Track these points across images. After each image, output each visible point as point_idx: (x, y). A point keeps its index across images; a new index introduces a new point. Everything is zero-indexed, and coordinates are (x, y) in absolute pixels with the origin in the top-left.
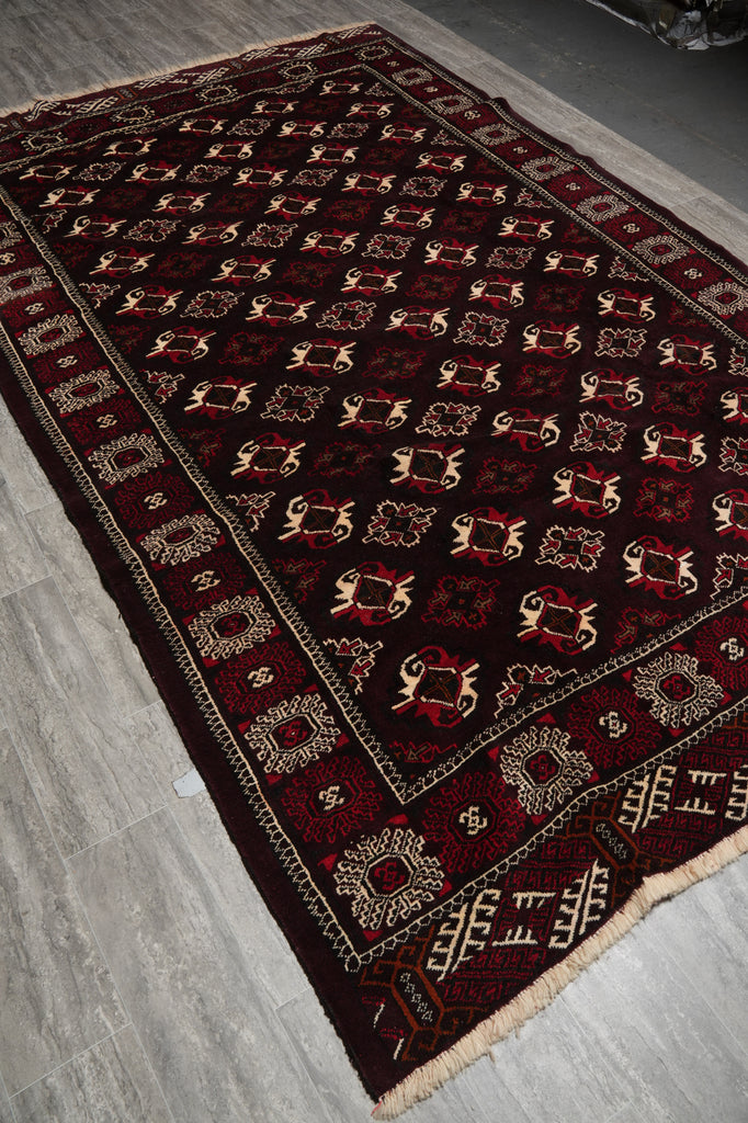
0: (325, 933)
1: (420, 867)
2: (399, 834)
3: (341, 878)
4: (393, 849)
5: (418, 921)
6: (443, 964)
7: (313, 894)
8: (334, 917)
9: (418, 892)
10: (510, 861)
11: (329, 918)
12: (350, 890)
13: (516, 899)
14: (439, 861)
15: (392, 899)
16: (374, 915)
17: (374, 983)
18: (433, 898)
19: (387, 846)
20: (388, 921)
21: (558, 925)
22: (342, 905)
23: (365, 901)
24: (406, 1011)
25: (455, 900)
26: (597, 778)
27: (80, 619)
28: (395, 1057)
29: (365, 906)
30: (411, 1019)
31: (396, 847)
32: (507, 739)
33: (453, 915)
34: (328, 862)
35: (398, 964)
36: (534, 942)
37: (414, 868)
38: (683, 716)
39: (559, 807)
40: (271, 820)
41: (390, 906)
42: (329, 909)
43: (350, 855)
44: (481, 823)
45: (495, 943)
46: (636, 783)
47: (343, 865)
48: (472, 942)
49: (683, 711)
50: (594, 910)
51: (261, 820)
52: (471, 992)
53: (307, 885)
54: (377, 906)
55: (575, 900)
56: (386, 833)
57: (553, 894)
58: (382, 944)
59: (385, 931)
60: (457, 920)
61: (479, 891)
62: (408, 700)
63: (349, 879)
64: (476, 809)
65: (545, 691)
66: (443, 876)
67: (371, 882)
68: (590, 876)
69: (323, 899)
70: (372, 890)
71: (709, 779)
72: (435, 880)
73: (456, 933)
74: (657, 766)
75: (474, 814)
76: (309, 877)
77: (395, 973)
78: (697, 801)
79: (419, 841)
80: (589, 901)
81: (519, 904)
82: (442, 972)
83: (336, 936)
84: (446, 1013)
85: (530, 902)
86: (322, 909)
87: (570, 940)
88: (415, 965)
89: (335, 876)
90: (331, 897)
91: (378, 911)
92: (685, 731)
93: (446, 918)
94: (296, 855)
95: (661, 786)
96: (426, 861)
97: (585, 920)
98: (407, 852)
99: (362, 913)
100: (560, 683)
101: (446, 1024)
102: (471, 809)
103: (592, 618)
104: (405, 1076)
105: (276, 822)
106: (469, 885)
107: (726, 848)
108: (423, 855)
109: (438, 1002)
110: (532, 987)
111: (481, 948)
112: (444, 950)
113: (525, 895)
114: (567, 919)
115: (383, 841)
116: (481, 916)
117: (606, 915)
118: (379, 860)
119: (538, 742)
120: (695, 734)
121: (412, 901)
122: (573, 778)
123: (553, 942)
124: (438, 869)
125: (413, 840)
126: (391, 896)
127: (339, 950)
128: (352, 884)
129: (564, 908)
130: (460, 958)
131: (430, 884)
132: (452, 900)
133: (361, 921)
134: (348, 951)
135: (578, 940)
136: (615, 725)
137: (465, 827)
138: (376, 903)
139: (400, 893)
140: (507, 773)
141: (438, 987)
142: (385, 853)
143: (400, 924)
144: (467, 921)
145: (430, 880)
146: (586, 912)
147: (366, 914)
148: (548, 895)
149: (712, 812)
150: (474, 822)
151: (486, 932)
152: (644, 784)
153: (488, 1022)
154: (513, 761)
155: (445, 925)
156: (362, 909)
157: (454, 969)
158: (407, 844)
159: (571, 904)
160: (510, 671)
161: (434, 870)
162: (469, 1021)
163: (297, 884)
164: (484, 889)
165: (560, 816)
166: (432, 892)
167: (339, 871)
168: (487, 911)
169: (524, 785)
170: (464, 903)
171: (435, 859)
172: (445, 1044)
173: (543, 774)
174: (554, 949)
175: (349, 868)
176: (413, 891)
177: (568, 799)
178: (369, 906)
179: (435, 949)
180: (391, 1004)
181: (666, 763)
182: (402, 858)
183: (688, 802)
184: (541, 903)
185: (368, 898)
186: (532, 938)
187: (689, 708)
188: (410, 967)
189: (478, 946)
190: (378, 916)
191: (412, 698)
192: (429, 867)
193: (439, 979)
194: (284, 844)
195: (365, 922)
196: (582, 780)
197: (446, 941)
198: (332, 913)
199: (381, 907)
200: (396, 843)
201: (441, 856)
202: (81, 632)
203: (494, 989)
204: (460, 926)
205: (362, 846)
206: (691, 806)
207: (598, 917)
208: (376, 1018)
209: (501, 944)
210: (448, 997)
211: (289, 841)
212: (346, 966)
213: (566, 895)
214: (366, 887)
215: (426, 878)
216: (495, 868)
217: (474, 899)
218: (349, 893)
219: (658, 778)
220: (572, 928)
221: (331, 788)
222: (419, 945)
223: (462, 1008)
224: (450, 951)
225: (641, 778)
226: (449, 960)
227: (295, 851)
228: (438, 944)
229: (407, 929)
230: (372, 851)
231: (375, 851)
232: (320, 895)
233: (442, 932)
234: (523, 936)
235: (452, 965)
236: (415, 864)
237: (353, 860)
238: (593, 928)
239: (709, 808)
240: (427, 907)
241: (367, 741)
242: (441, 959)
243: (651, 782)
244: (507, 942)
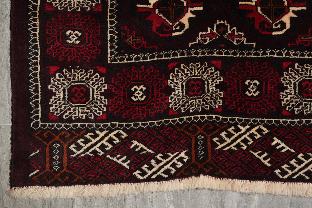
0: (31, 103)
1: (97, 99)
2: (97, 77)
3: (55, 81)
4: (89, 82)
5: (79, 124)
6: (78, 150)
7: (36, 81)
8: (40, 98)
9: (88, 111)
10: (142, 124)
11: (37, 97)
12: (56, 90)
13: (133, 143)
14: (108, 102)
15: (73, 107)
16: (59, 109)
17: (40, 140)
18: (93, 118)
19: (87, 79)
20: (64, 116)
21: (145, 167)
22: (47, 95)
23: (59, 100)
24: (48, 160)
25: (103, 126)
26: (220, 110)
28: (30, 175)
29: (58, 103)
30: (48, 165)
31: (91, 82)
32: (187, 61)
33: (98, 132)
34: (52, 69)
35: (57, 138)
36: (128, 167)
37: (93, 98)
38: (298, 107)
39: (187, 113)
40: (35, 30)
41: (69, 109)
42: (40, 93)
43: (66, 72)
44: (141, 97)
45: (108, 156)
46: (239, 126)
47: (59, 76)
48: (98, 150)
49: (301, 104)
50: (167, 172)
51: (30, 27)
52: (82, 170)
53: (35, 75)
54: (63, 106)
55: (161, 161)
56: (91, 72)
57: (153, 152)
58: (55, 125)
59: (60, 119)
60: (98, 136)
61: (117, 129)
62: (148, 6)
63: (58, 84)
64: (144, 89)
65: (229, 45)
66: (105, 110)
67: (68, 92)
68: (177, 155)
69: (40, 86)
70: (66, 96)
71: (283, 148)
72: (99, 110)
73: (94, 141)
74: (258, 124)
75: (141, 90)
76: (38, 72)
77: (54, 140)
78: (266, 154)
79: (104, 87)
80: (168, 166)
81: (132, 146)
82: (76, 153)
83: (35, 107)
84: (65, 172)
85: (139, 149)
86: (36, 91)
87: (145, 177)
88: (65, 143)
89: (52, 79)
90: (44, 88)
91: (63, 108)
92: (292, 115)
93: (93, 131)
94: (39, 57)
95: (252, 136)
96: (101, 99)
97: (158, 173)
98: (95, 88)
99: (54, 105)
100: (242, 47)
101: (63, 176)
102: (142, 87)
103: (295, 16)
104: (30, 186)
105: (37, 33)
106: (115, 123)
107: (261, 186)
108: (102, 94)
109: (65, 165)
110: (113, 185)
111: (100, 154)
112: (83, 145)
113: (138, 144)
114: (151, 167)
115: (86, 75)
116: (110, 141)
117: (171, 177)
118: (79, 83)
119: (203, 73)
120: (296, 120)
121: (82, 113)
122: (207, 104)
123: (137, 173)
124: (105, 106)
125: (102, 84)
126: (73, 105)
127: (32, 115)
128: (58, 87)
129: (153, 162)
130: (88, 153)
131: (96, 111)
132: (102, 124)
133: (51, 108)
134: (37, 117)
135: (149, 180)
136: (253, 88)
137: (132, 93)
138: (64, 104)
139: (78, 106)
140: (173, 80)
141: (70, 159)
142: (84, 82)
143: (70, 120)
144: (102, 139)
145: (97, 109)
146: (162, 170)
147: (56, 106)
148: (150, 151)
149: (269, 165)
150: (138, 94)
151: (108, 149)
152: (243, 129)
153: (82, 187)
154: (182, 75)
155: (91, 134)
156: (56, 103)
157: (82, 155)
158: (98, 84)
159: (158, 162)
160: (218, 23)
161: (102, 105)
162: (73, 181)
163: (30, 71)
164: (120, 129)
165: (185, 118)
166: (94, 115)
167: (55, 77)
168: (115, 140)
169: (178, 91)
170: (107, 130)
171: (106, 100)
172: (56, 184)
173: (193, 91)
174: (134, 176)
175: (61, 79)
176: (85, 108)
177: (196, 112)
178: (60, 103)
179: (79, 141)
180: (43, 153)
181: (265, 126)
182: (91, 89)
183: (260, 152)
184: (144, 152)
185: (61, 99)
186: (128, 165)
187: (306, 105)
188: (62, 142)
189: (100, 153)
190: (61, 111)
191: (151, 6)
192: (101, 102)
193: (72, 156)
194: (35, 47)
195: (53, 109)
196: (211, 107)
197: (87, 141)
198: (40, 96)
199: (65, 108)
200: (92, 80)
201: (110, 100)
203: (94, 175)
204: (97, 139)
205: (75, 71)
206: (260, 155)
207: (166, 176)
208: (32, 155)
209: (111, 158)
210: (71, 166)
211: (39, 47)
212: (32, 124)
213: (158, 157)
214: (64, 93)
215: (96, 107)
216: (132, 124)
217: (112, 131)
218: (54, 91)
219: (253, 131)
220: (150, 173)
221: (77, 32)
222: (72, 135)
223: (74, 174)
224: (86, 147)
225: (244, 125)
226: (82, 150)
227: (39, 54)
228: (82, 140)
229: (71, 124)
230: (78, 77)
231: (80, 78)
232: (39, 83)
233: (87, 136)
234: (124, 161)
235: (82, 153)
236: (95, 96)
237: (66, 76)
238: (160, 179)
239: (269, 162)
240: (87, 120)
241: (111, 17)
242: (79, 148)
243: (248, 130)
244: (114, 159)
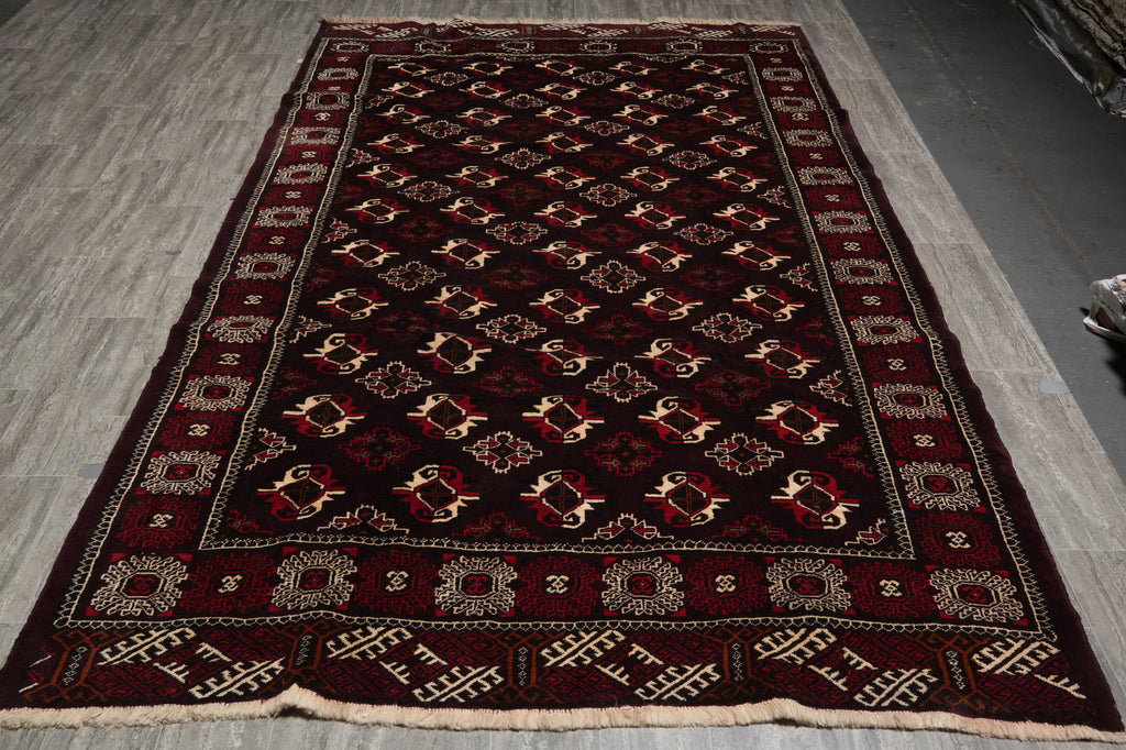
0: (66, 595)
1: (167, 592)
2: (176, 565)
3: (113, 570)
4: (163, 572)
5: (127, 622)
6: (112, 656)
7: (87, 569)
8: (83, 589)
9: (147, 605)
10: (223, 621)
11: (79, 588)
12: (111, 580)
13: (202, 647)
14: (182, 595)
15: (127, 599)
16: (105, 601)
17: (61, 641)
18: (152, 614)
19: (161, 568)
20: (109, 610)
21: (210, 681)
22: (96, 585)
23: (110, 591)
24: (59, 669)
25: (163, 624)
26: (346, 608)
27: (136, 349)
28: (21, 691)
29: (107, 594)
30: (56, 675)
31: (166, 571)
32: (309, 548)
33: (151, 632)
34: (117, 556)
35: (87, 640)
36: (183, 680)
37: (162, 590)
38: (458, 605)
39: (296, 610)
40: (111, 514)
41: (121, 602)
42: (86, 583)
43: (134, 560)
44: (233, 588)
45: (157, 664)
46: (369, 628)
47: (122, 563)
48: (143, 654)
49: (463, 602)
50: (244, 687)
52: (109, 684)
53: (89, 562)
54: (113, 598)
55: (239, 673)
56: (169, 560)
57: (229, 660)
58: (91, 622)
59: (101, 615)
60: (150, 636)
61: (183, 626)
62: (273, 490)
63: (117, 573)
64: (240, 579)
65: (372, 532)
66: (174, 605)
67: (128, 582)
68: (267, 665)
69: (89, 575)
70: (123, 587)
71: (430, 659)
72: (166, 604)
73: (141, 643)
74: (399, 626)
75: (235, 580)
76: (95, 559)
77: (81, 642)
78: (403, 667)
79: (183, 577)
80: (248, 680)
81: (200, 651)
82: (106, 660)
83: (71, 600)
84: (80, 686)
85: (208, 655)
86: (81, 581)
87: (207, 695)
88: (96, 646)
89: (111, 567)
90: (97, 573)
91: (111, 600)
92: (449, 616)
93: (146, 631)
94: (103, 542)
95: (386, 642)
96: (173, 591)
97: (231, 690)
98: (169, 579)
99: (100, 596)
100: (391, 533)
101: (73, 692)
102: (237, 576)
103: (464, 505)
105: (112, 518)
106: (182, 619)
107: (389, 713)
108: (176, 586)
109: (84, 676)
110: (150, 708)
111: (144, 661)
112: (122, 649)
113: (210, 648)
114: (221, 680)
115: (162, 563)
116: (167, 642)
117: (250, 697)
118: (147, 573)
119: (329, 562)
120: (455, 623)
121: (138, 608)
122: (327, 597)
123: (195, 690)
124: (175, 599)
125: (180, 574)
126: (129, 597)
127: (62, 609)
128: (115, 577)
129: (226, 673)
130: (126, 660)
131: (160, 605)
132: (161, 622)
133: (94, 600)
134: (68, 613)
135: (212, 699)
136: (397, 581)
137: (221, 585)
138: (115, 596)
139: (136, 599)
140: (285, 568)
141: (94, 668)
142: (155, 571)
143: (116, 616)
144: (154, 640)
145: (162, 603)
146: (238, 685)
147: (102, 598)
148: (225, 658)
149: (406, 682)
150: (230, 585)
151: (159, 653)
152: (374, 632)
154: (298, 564)
155: (140, 634)
156: (103, 594)
157: (114, 663)
158: (175, 573)
159: (234, 673)
160: (362, 507)
162: (88, 702)
163: (84, 558)
164: (187, 627)
165: (291, 617)
166: (156, 610)
167: (116, 565)
168: (174, 641)
169: (289, 582)
170: (166, 628)
171: (181, 592)
172: (59, 704)
173: (311, 584)
174: (191, 694)
175: (124, 567)
176: (145, 602)
177: (310, 608)
178: (109, 595)
179: (118, 644)
180: (56, 659)
181: (408, 629)
182: (162, 580)
183: (395, 664)
184: (215, 660)
185: (114, 590)
187: (469, 603)
188: (92, 645)
189: (144, 659)
190: (107, 603)
191: (277, 490)
192: (171, 595)
193: (100, 663)
194: (104, 532)
196: (332, 602)
197: (130, 644)
198: (84, 586)
199: (115, 600)
200: (169, 569)
201: (186, 593)
202: (130, 356)
203: (125, 692)
204: (148, 640)
205: (147, 559)
206: (394, 668)
207: (241, 694)
208: (38, 662)
209: (161, 668)
210: (92, 677)
212: (56, 621)
213: (237, 666)
214: (121, 583)
215: (161, 600)
217: (175, 629)
218: (107, 581)
219: (389, 634)
220: (216, 689)
221: (167, 516)
222: (112, 636)
223: (92, 689)
224: (125, 651)
225: (376, 626)
226: (118, 656)
227: (105, 539)
228: (123, 642)
229: (115, 622)
230: (149, 565)
231: (151, 566)
232: (90, 572)
233: (134, 637)
234: (179, 672)
235: (118, 660)
236: (165, 588)
237: (132, 564)
238: (230, 698)
239: (407, 678)
240: (143, 616)
241: (220, 500)
242: (114, 653)
243: (380, 634)
244: (165, 669)
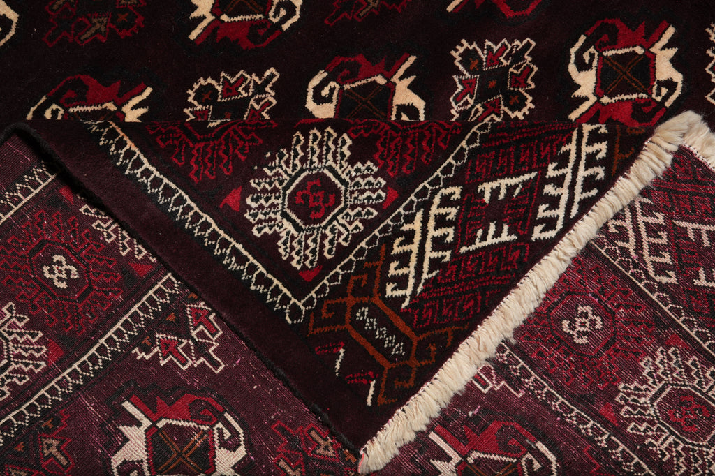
0: (253, 288)
1: (352, 179)
2: (315, 137)
3: (255, 215)
4: (312, 163)
5: (363, 244)
6: (405, 287)
7: (225, 244)
8: (259, 265)
9: (356, 211)
10: (468, 143)
11: (252, 268)
12: (271, 227)
13: (483, 192)
14: (376, 165)
15: (325, 227)
16: (307, 252)
17: (326, 329)
18: (375, 213)
19: (303, 160)
20: (326, 254)
21: (543, 212)
22: (266, 248)
23: (293, 238)
24: (371, 349)
25: (405, 209)
28: (369, 402)
29: (295, 244)
30: (379, 358)
31: (315, 159)
33: (406, 227)
34: (232, 199)
35: (350, 300)
36: (513, 237)
37: (343, 182)
41: (324, 236)
42: (250, 257)
43: (259, 184)
45: (463, 250)
47: (253, 200)
48: (435, 255)
50: (589, 183)
51: (124, 167)
52: (445, 312)
53: (214, 235)
54: (309, 241)
55: (564, 176)
56: (298, 141)
57: (533, 175)
58: (325, 281)
59: (325, 266)
60: (413, 232)
61: (435, 192)
63: (265, 214)
66: (383, 183)
67: (294, 211)
68: (580, 136)
69: (240, 247)
70: (298, 221)
72: (374, 191)
73: (414, 247)
76: (214, 226)
77: (349, 309)
79: (344, 142)
80: (582, 173)
81: (487, 197)
82: (406, 296)
83: (267, 287)
84: (419, 342)
85: (503, 192)
86: (242, 260)
87: (559, 226)
88: (371, 295)
89: (247, 215)
90: (249, 242)
91: (312, 245)
93: (397, 232)
94: (189, 202)
96: (358, 170)
97: (577, 198)
98: (331, 162)
99: (293, 253)
101: (422, 353)
104: (386, 421)
105: (147, 165)
106: (421, 187)
108: (351, 162)
109: (407, 330)
110: (517, 290)
111: (447, 259)
112: (404, 271)
113: (494, 185)
114: (554, 202)
115: (296, 155)
116: (441, 222)
117: (604, 186)
118: (297, 182)
121: (351, 223)
123: (537, 233)
124: (375, 176)
125: (335, 143)
126: (324, 224)
127: (274, 303)
128: (271, 220)
129: (549, 189)
130: (425, 276)
131: (369, 198)
132: (401, 210)
133: (294, 263)
134: (285, 300)
135: (569, 224)
138: (307, 237)
139: (334, 218)
141: (405, 315)
142: (302, 171)
143: (342, 252)
144: (425, 232)
145: (367, 194)
146: (578, 188)
147: (298, 253)
148: (527, 177)
151: (450, 239)
153: (470, 340)
155: (398, 241)
156: (292, 248)
157: (419, 290)
158: (328, 149)
159: (559, 181)
161: (371, 179)
162: (449, 343)
163: (201, 238)
164: (440, 189)
166: (373, 206)
167: (250, 208)
168: (447, 214)
170: (418, 210)
171: (369, 163)
174: (538, 241)
175: (262, 201)
176: (349, 211)
178: (300, 242)
179: (392, 272)
180: (352, 347)
182: (326, 171)
184: (518, 191)
185: (296, 234)
186: (510, 233)
188: (365, 300)
189: (443, 257)
190: (313, 251)
192: (363, 177)
193: (404, 305)
194: (168, 192)
195: (298, 262)
197: (404, 259)
198: (255, 262)
199: (314, 241)
200: (313, 152)
201: (377, 156)
203: (472, 303)
204: (417, 238)
205: (271, 169)
207: (594, 191)
208: (338, 366)
209: (472, 248)
210: (419, 323)
211: (173, 186)
212: (287, 318)
213: (551, 172)
214: (289, 219)
215: (362, 192)
216: (450, 160)
217: (430, 203)
218: (270, 232)
220: (560, 212)
222: (371, 273)
223: (436, 332)
224: (411, 270)
226: (411, 282)
227: (186, 197)
228: (394, 265)
229: (351, 256)
230: (286, 172)
231: (289, 171)
232: (234, 243)
233: (396, 250)
234: (498, 234)
235: (416, 286)
236: (344, 176)
237: (264, 190)
238: (587, 206)
240: (370, 225)
242: (401, 282)
244: (478, 245)
